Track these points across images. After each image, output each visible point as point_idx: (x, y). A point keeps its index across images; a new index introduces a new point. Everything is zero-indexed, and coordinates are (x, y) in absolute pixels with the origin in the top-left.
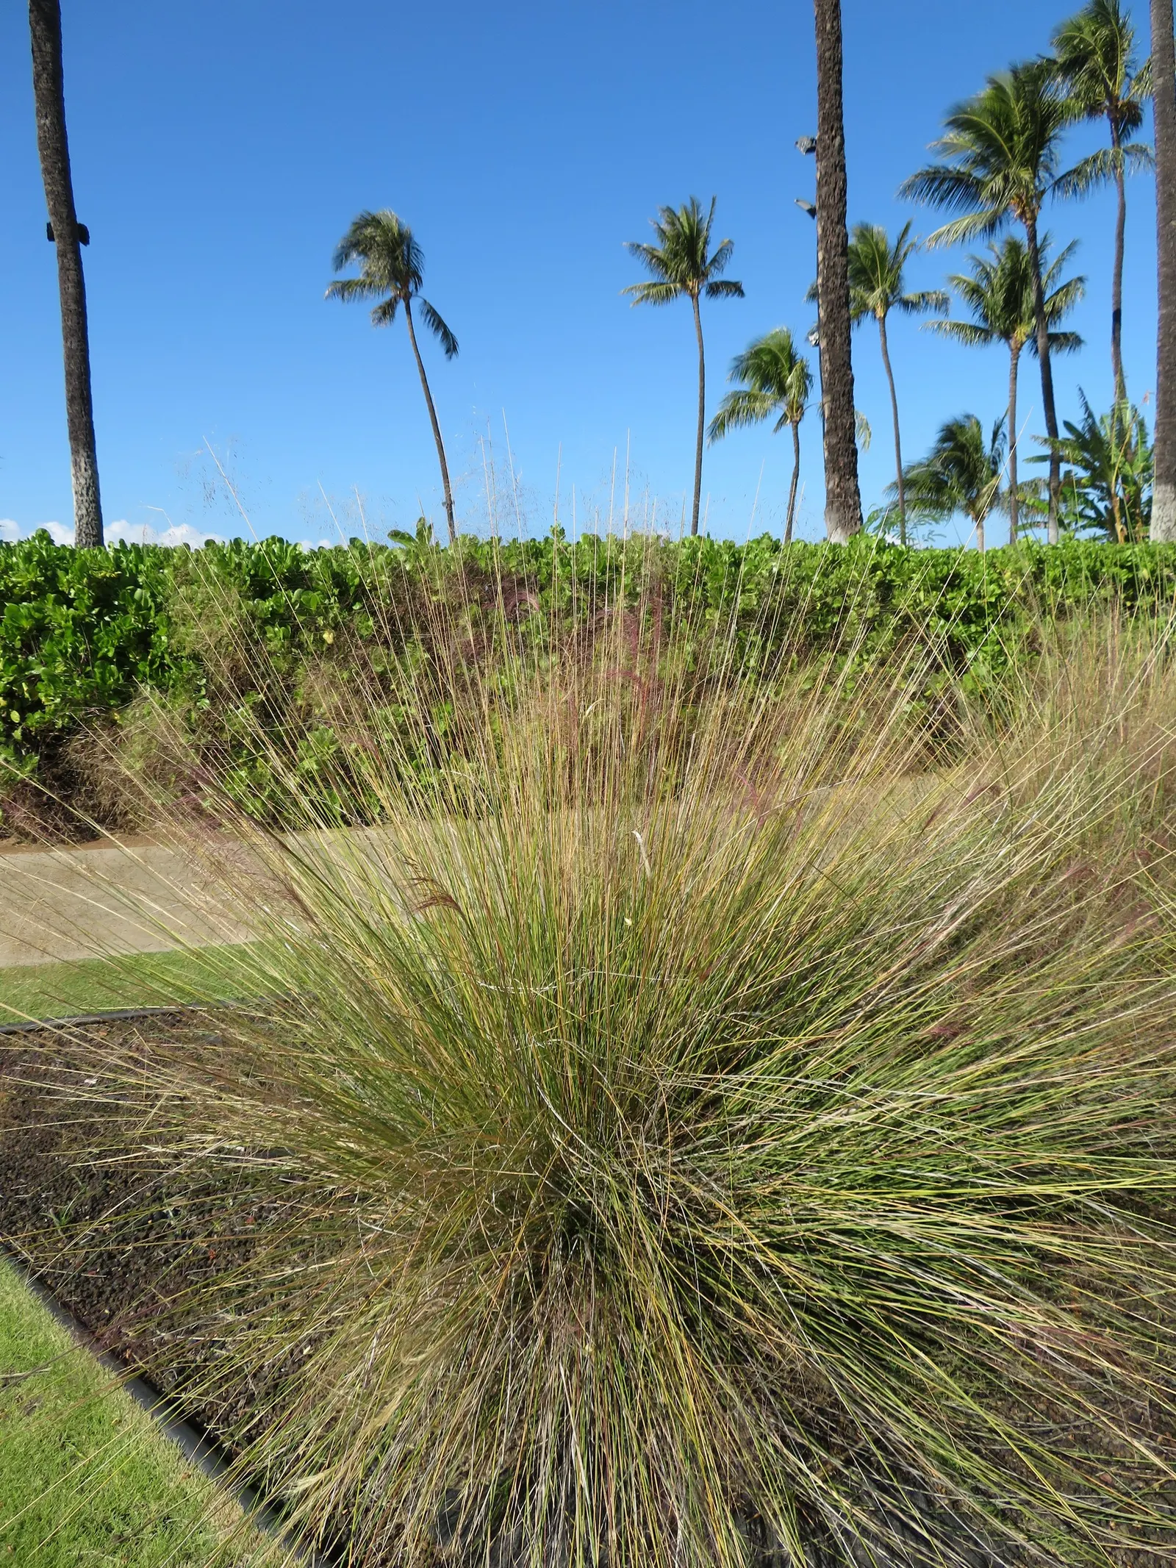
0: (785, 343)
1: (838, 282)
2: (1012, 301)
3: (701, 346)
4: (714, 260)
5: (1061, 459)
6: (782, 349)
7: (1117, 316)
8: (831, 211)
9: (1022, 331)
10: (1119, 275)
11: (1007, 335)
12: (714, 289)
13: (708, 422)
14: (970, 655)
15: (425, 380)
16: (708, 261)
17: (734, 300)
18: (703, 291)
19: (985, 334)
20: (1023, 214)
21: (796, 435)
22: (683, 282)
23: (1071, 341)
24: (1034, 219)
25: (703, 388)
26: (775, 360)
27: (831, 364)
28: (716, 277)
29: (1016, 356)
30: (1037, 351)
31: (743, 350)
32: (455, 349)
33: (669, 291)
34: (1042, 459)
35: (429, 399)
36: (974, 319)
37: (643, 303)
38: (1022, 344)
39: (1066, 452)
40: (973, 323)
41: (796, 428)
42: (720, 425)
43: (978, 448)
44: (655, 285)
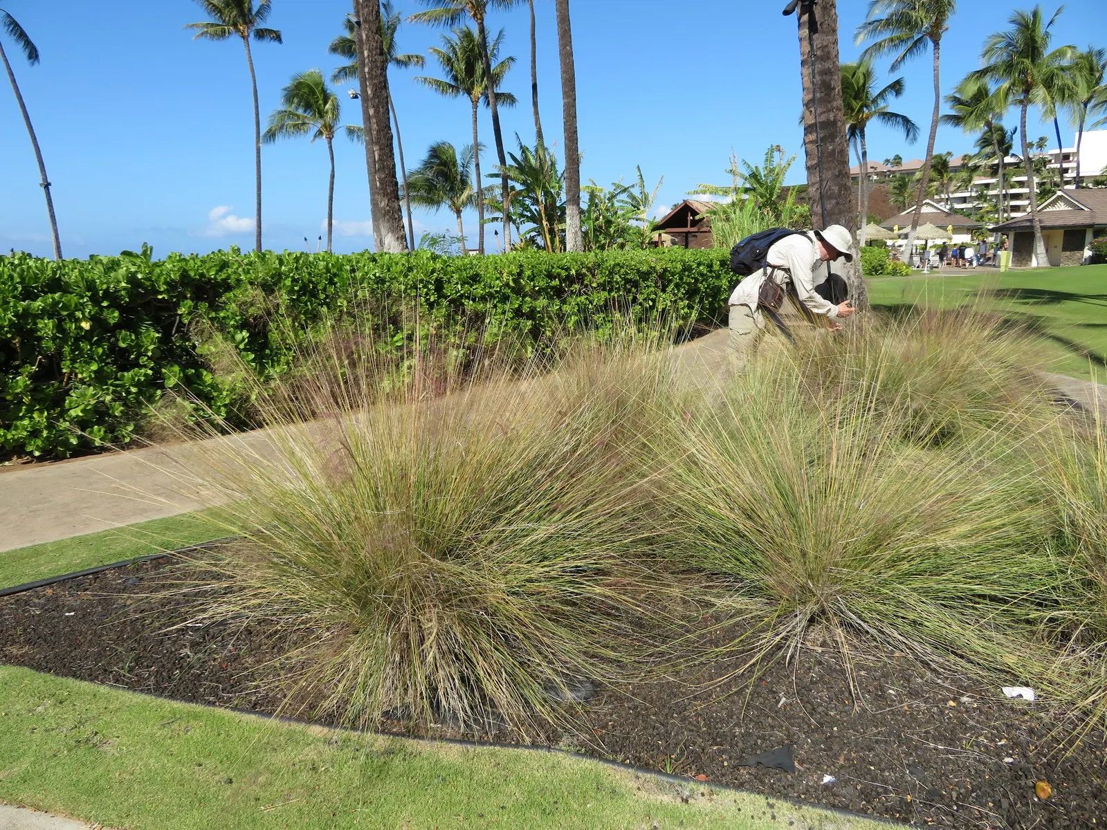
0: (318, 80)
1: (379, 72)
2: (470, 70)
3: (254, 76)
4: (258, 12)
5: (508, 177)
6: (317, 85)
7: (535, 87)
8: (371, 25)
9: (478, 90)
10: (534, 61)
11: (469, 92)
12: (261, 34)
13: (263, 131)
14: (487, 321)
15: (14, 81)
16: (254, 13)
17: (275, 44)
18: (252, 35)
19: (455, 89)
20: (475, 15)
21: (331, 147)
22: (235, 25)
23: (510, 99)
24: (482, 19)
25: (257, 107)
26: (312, 92)
27: (377, 125)
28: (261, 25)
29: (475, 107)
30: (488, 104)
31: (288, 83)
32: (37, 56)
33: (223, 32)
34: (497, 176)
35: (20, 98)
36: (448, 79)
37: (203, 38)
38: (479, 99)
39: (512, 174)
40: (448, 81)
41: (330, 143)
42: (271, 135)
43: (455, 164)
44: (212, 25)
